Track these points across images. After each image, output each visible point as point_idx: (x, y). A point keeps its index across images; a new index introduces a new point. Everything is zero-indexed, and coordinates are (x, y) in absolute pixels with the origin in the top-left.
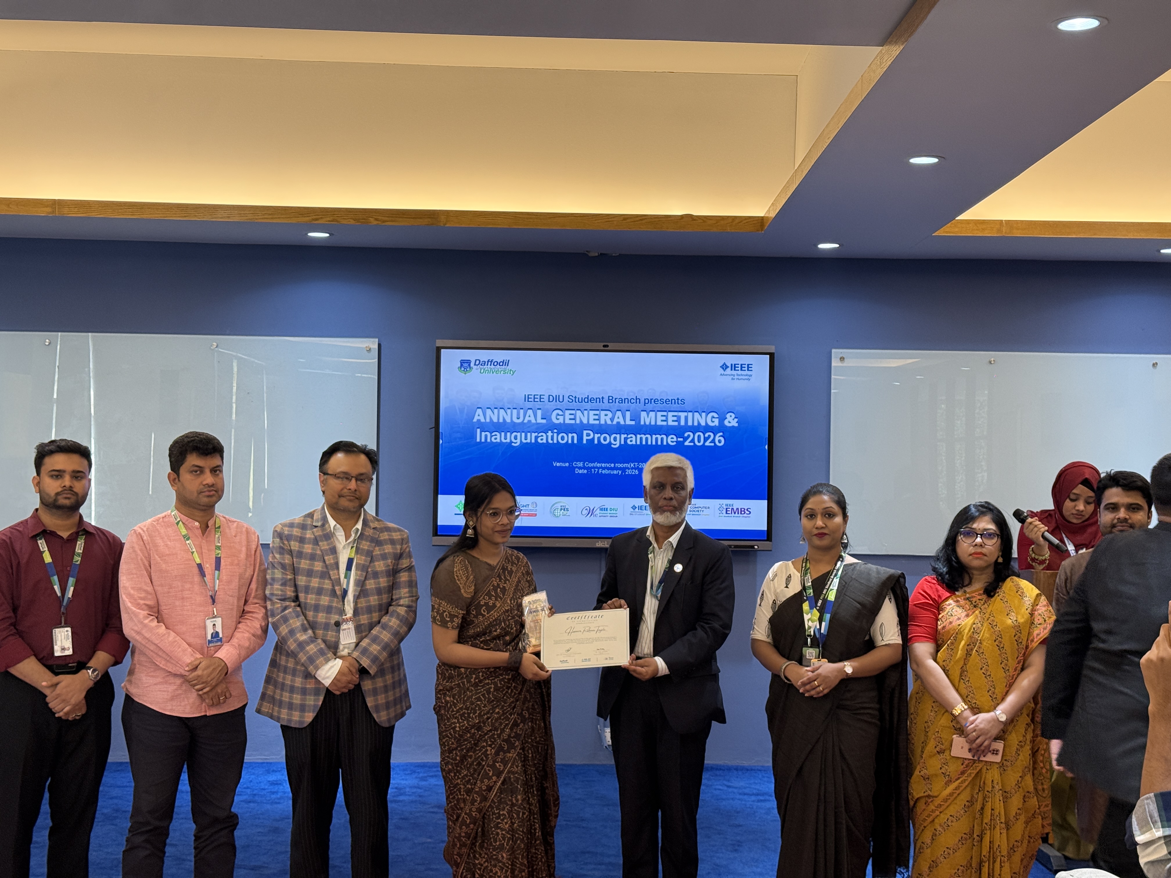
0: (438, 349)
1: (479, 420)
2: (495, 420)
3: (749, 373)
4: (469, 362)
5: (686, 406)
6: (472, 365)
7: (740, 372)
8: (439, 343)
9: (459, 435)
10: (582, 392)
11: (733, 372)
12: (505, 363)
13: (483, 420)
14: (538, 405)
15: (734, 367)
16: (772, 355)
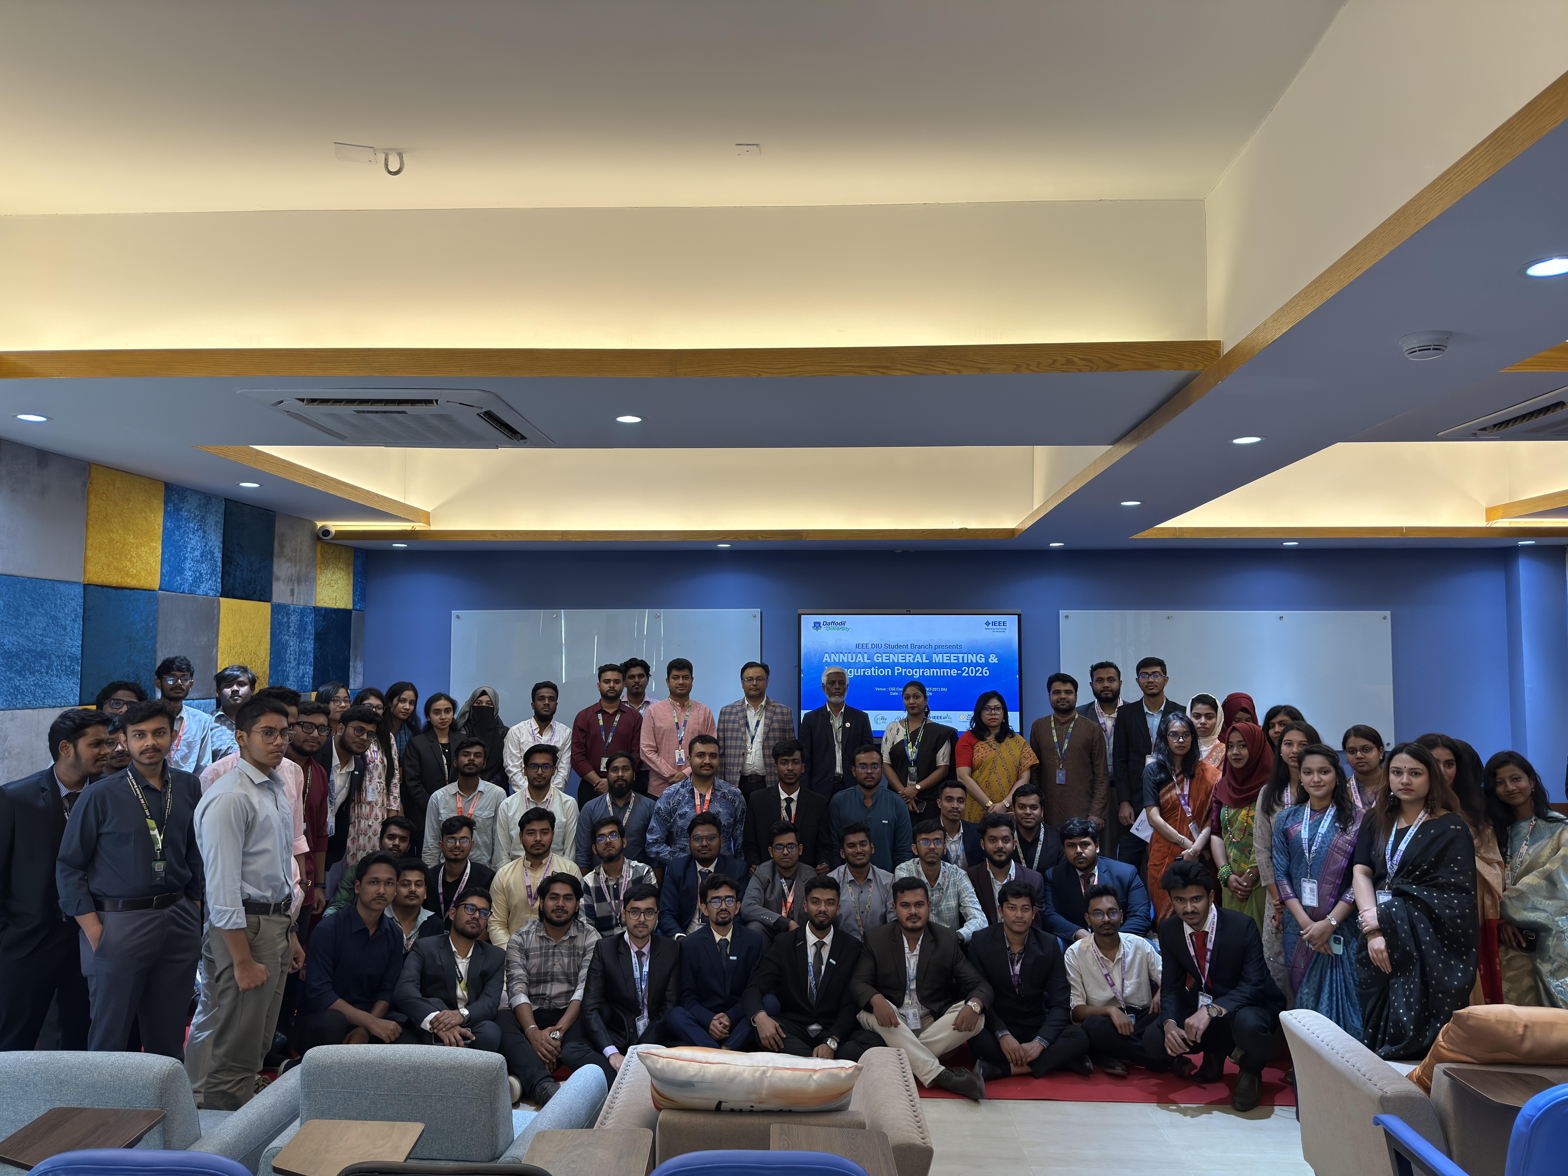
0: (799, 616)
1: (826, 661)
2: (837, 661)
3: (1004, 627)
4: (819, 623)
5: (963, 650)
6: (821, 625)
7: (998, 627)
8: (800, 611)
9: (813, 671)
10: (893, 641)
11: (994, 627)
12: (843, 623)
13: (829, 661)
14: (864, 650)
15: (994, 624)
16: (1019, 616)
